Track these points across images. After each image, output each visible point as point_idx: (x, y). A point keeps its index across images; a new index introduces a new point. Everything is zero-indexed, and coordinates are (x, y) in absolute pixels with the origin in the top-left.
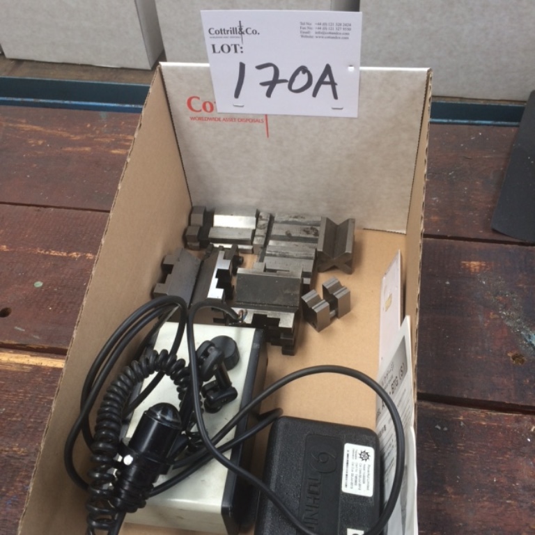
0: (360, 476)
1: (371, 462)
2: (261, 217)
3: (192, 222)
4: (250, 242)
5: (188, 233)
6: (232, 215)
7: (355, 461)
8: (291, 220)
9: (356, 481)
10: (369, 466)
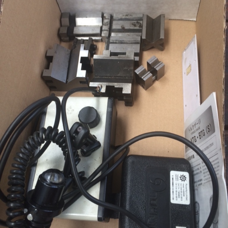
0: (181, 192)
1: (187, 181)
2: (105, 17)
3: (62, 24)
4: (100, 35)
5: (61, 32)
6: (87, 17)
7: (177, 182)
8: (124, 17)
9: (179, 195)
10: (187, 184)
